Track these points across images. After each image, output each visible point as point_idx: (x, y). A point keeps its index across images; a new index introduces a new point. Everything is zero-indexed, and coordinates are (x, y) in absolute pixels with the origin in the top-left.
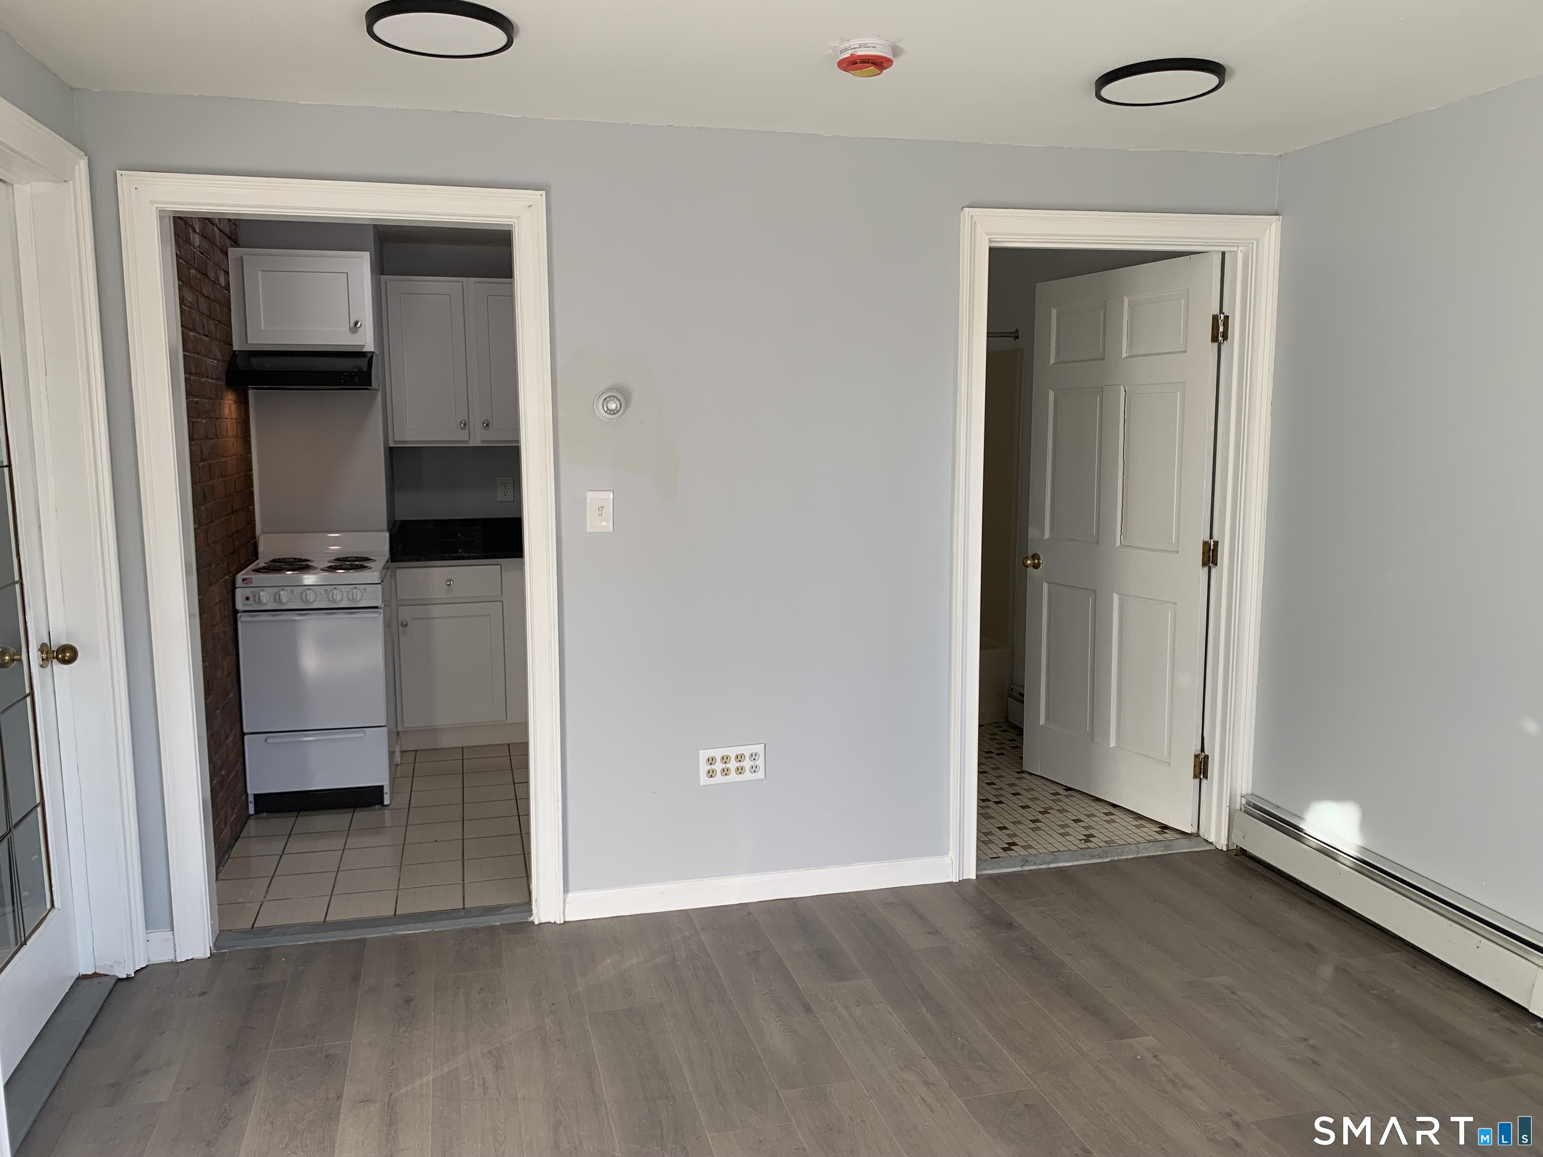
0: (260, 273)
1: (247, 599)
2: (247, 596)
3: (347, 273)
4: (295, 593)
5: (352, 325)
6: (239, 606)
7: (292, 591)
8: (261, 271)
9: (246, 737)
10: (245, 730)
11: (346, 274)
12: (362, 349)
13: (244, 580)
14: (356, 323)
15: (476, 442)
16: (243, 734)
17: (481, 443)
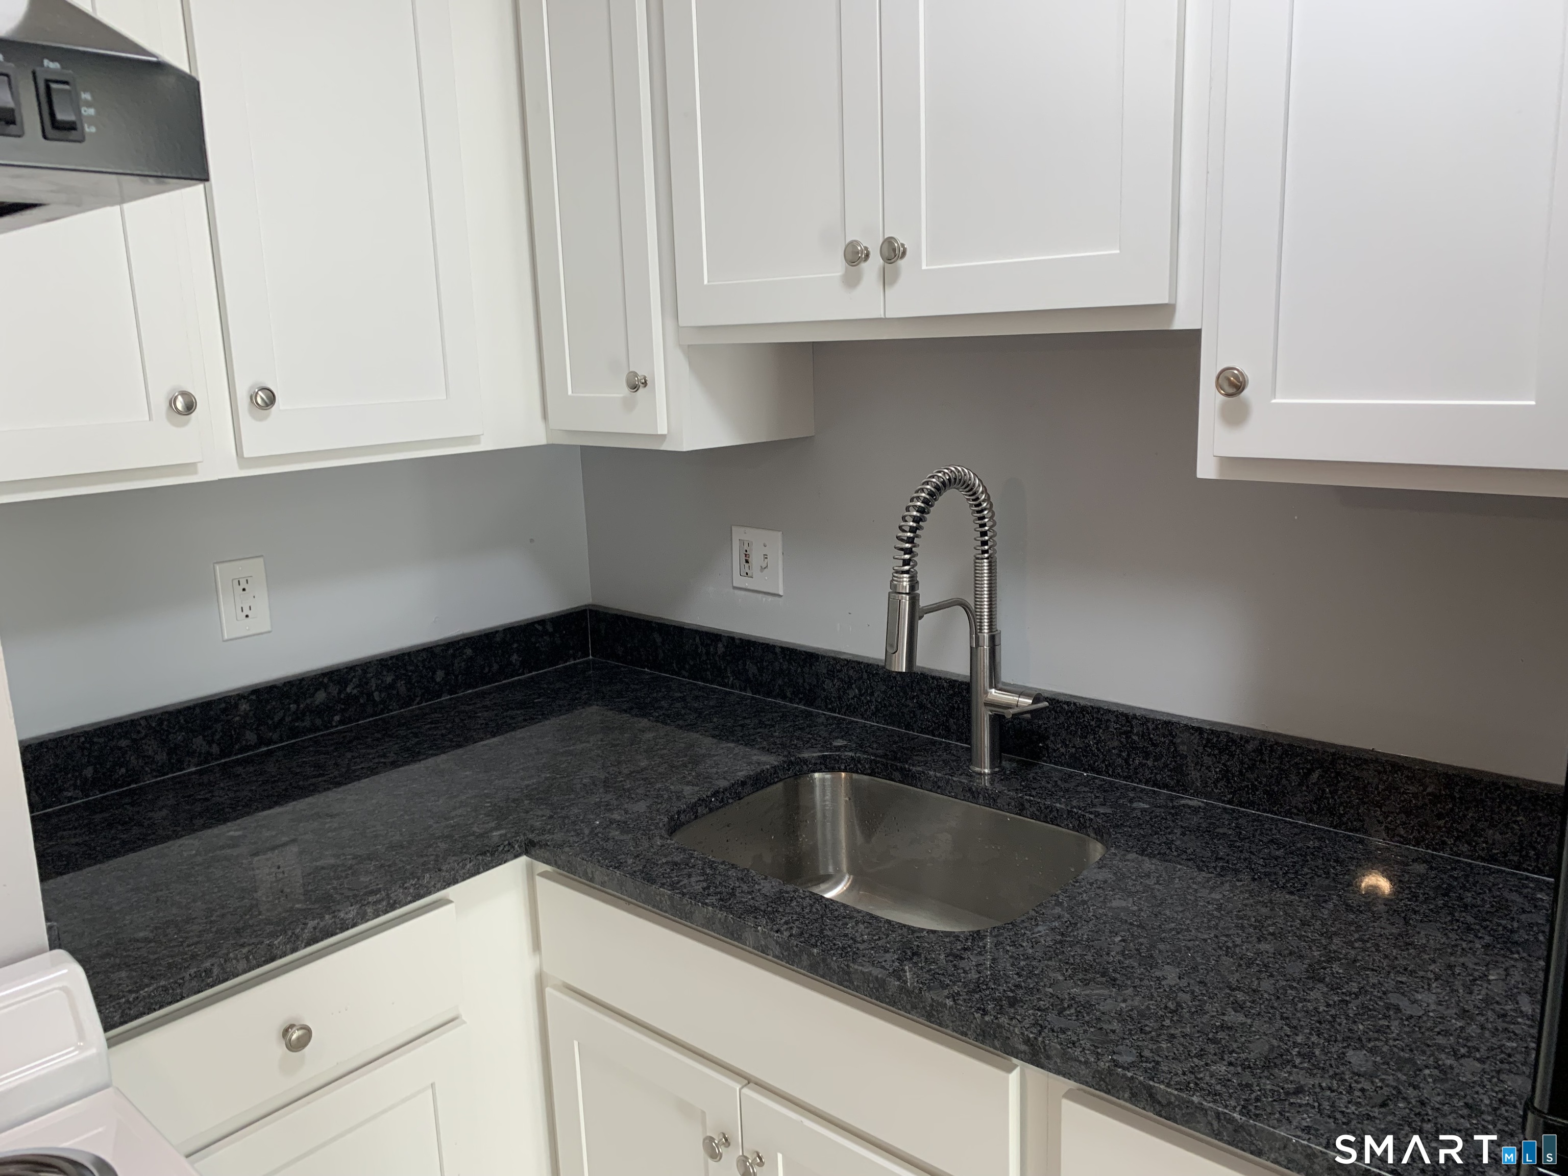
17: (241, 467)
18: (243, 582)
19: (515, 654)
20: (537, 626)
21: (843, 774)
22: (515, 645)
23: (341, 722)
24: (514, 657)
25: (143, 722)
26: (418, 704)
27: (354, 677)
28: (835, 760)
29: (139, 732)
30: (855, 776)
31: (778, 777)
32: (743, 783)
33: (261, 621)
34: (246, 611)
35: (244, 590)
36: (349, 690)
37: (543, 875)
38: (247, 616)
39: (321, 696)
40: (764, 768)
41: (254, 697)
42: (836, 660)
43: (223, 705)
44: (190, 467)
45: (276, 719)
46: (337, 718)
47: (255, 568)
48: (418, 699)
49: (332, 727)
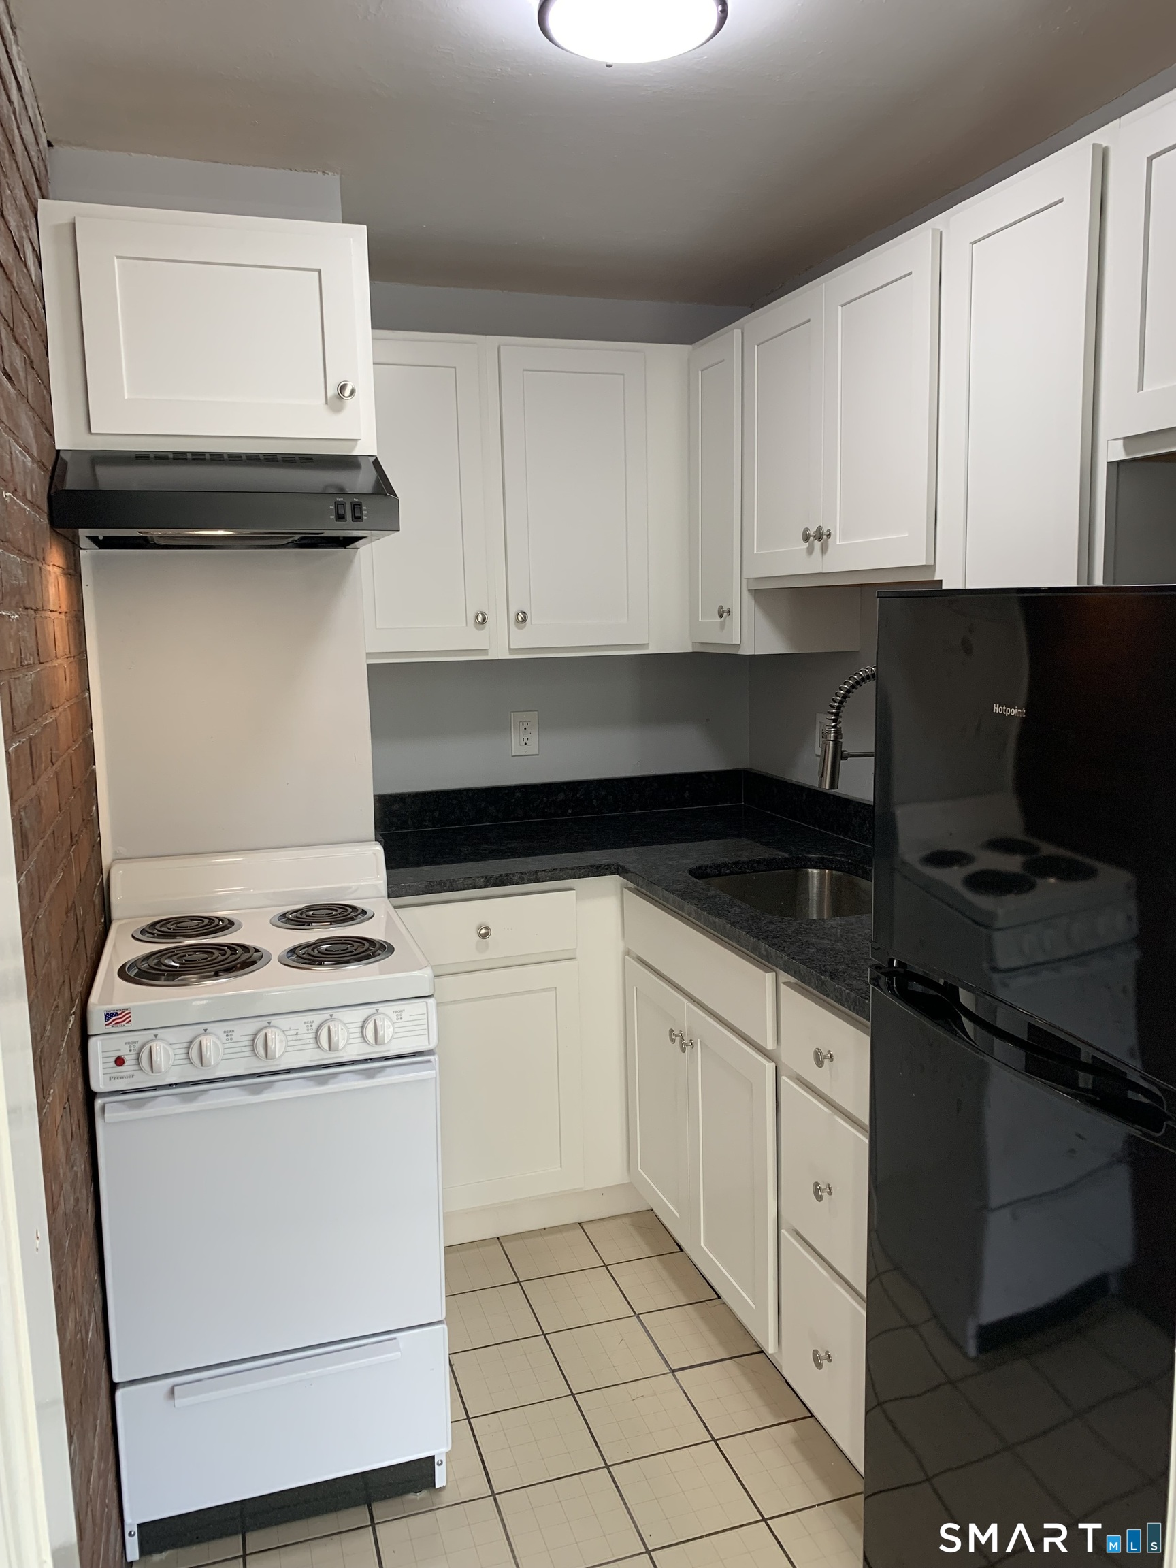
0: (116, 260)
1: (120, 1061)
2: (118, 1054)
3: (319, 271)
4: (236, 1036)
5: (332, 391)
6: (99, 1083)
7: (228, 1034)
8: (118, 257)
9: (119, 1394)
10: (116, 1379)
11: (317, 273)
12: (353, 448)
13: (108, 1016)
14: (342, 388)
15: (499, 652)
16: (113, 1387)
17: (510, 654)
18: (525, 724)
19: (687, 792)
20: (704, 775)
21: (827, 871)
22: (688, 786)
23: (572, 814)
24: (687, 794)
25: (465, 793)
26: (620, 812)
27: (582, 788)
28: (829, 861)
29: (462, 798)
30: (834, 872)
31: (787, 865)
32: (759, 862)
33: (533, 748)
34: (526, 741)
35: (525, 728)
36: (578, 795)
37: (629, 889)
38: (526, 744)
39: (561, 796)
40: (777, 857)
41: (523, 789)
42: (860, 804)
43: (506, 791)
44: (485, 651)
45: (535, 805)
46: (570, 811)
47: (533, 717)
48: (620, 809)
49: (567, 816)
